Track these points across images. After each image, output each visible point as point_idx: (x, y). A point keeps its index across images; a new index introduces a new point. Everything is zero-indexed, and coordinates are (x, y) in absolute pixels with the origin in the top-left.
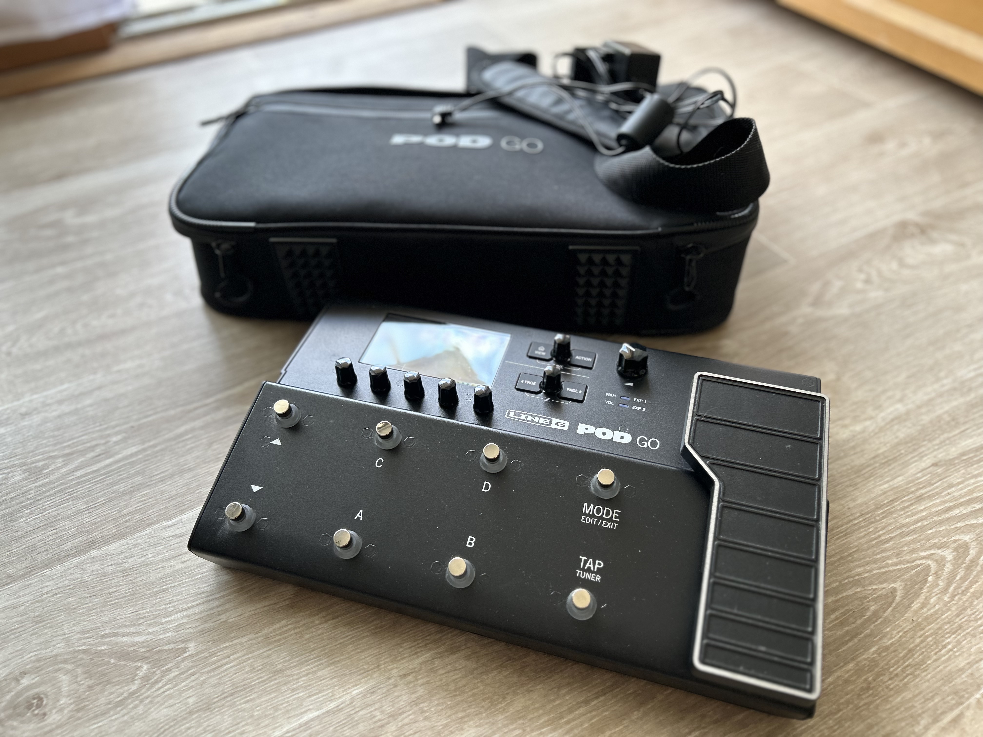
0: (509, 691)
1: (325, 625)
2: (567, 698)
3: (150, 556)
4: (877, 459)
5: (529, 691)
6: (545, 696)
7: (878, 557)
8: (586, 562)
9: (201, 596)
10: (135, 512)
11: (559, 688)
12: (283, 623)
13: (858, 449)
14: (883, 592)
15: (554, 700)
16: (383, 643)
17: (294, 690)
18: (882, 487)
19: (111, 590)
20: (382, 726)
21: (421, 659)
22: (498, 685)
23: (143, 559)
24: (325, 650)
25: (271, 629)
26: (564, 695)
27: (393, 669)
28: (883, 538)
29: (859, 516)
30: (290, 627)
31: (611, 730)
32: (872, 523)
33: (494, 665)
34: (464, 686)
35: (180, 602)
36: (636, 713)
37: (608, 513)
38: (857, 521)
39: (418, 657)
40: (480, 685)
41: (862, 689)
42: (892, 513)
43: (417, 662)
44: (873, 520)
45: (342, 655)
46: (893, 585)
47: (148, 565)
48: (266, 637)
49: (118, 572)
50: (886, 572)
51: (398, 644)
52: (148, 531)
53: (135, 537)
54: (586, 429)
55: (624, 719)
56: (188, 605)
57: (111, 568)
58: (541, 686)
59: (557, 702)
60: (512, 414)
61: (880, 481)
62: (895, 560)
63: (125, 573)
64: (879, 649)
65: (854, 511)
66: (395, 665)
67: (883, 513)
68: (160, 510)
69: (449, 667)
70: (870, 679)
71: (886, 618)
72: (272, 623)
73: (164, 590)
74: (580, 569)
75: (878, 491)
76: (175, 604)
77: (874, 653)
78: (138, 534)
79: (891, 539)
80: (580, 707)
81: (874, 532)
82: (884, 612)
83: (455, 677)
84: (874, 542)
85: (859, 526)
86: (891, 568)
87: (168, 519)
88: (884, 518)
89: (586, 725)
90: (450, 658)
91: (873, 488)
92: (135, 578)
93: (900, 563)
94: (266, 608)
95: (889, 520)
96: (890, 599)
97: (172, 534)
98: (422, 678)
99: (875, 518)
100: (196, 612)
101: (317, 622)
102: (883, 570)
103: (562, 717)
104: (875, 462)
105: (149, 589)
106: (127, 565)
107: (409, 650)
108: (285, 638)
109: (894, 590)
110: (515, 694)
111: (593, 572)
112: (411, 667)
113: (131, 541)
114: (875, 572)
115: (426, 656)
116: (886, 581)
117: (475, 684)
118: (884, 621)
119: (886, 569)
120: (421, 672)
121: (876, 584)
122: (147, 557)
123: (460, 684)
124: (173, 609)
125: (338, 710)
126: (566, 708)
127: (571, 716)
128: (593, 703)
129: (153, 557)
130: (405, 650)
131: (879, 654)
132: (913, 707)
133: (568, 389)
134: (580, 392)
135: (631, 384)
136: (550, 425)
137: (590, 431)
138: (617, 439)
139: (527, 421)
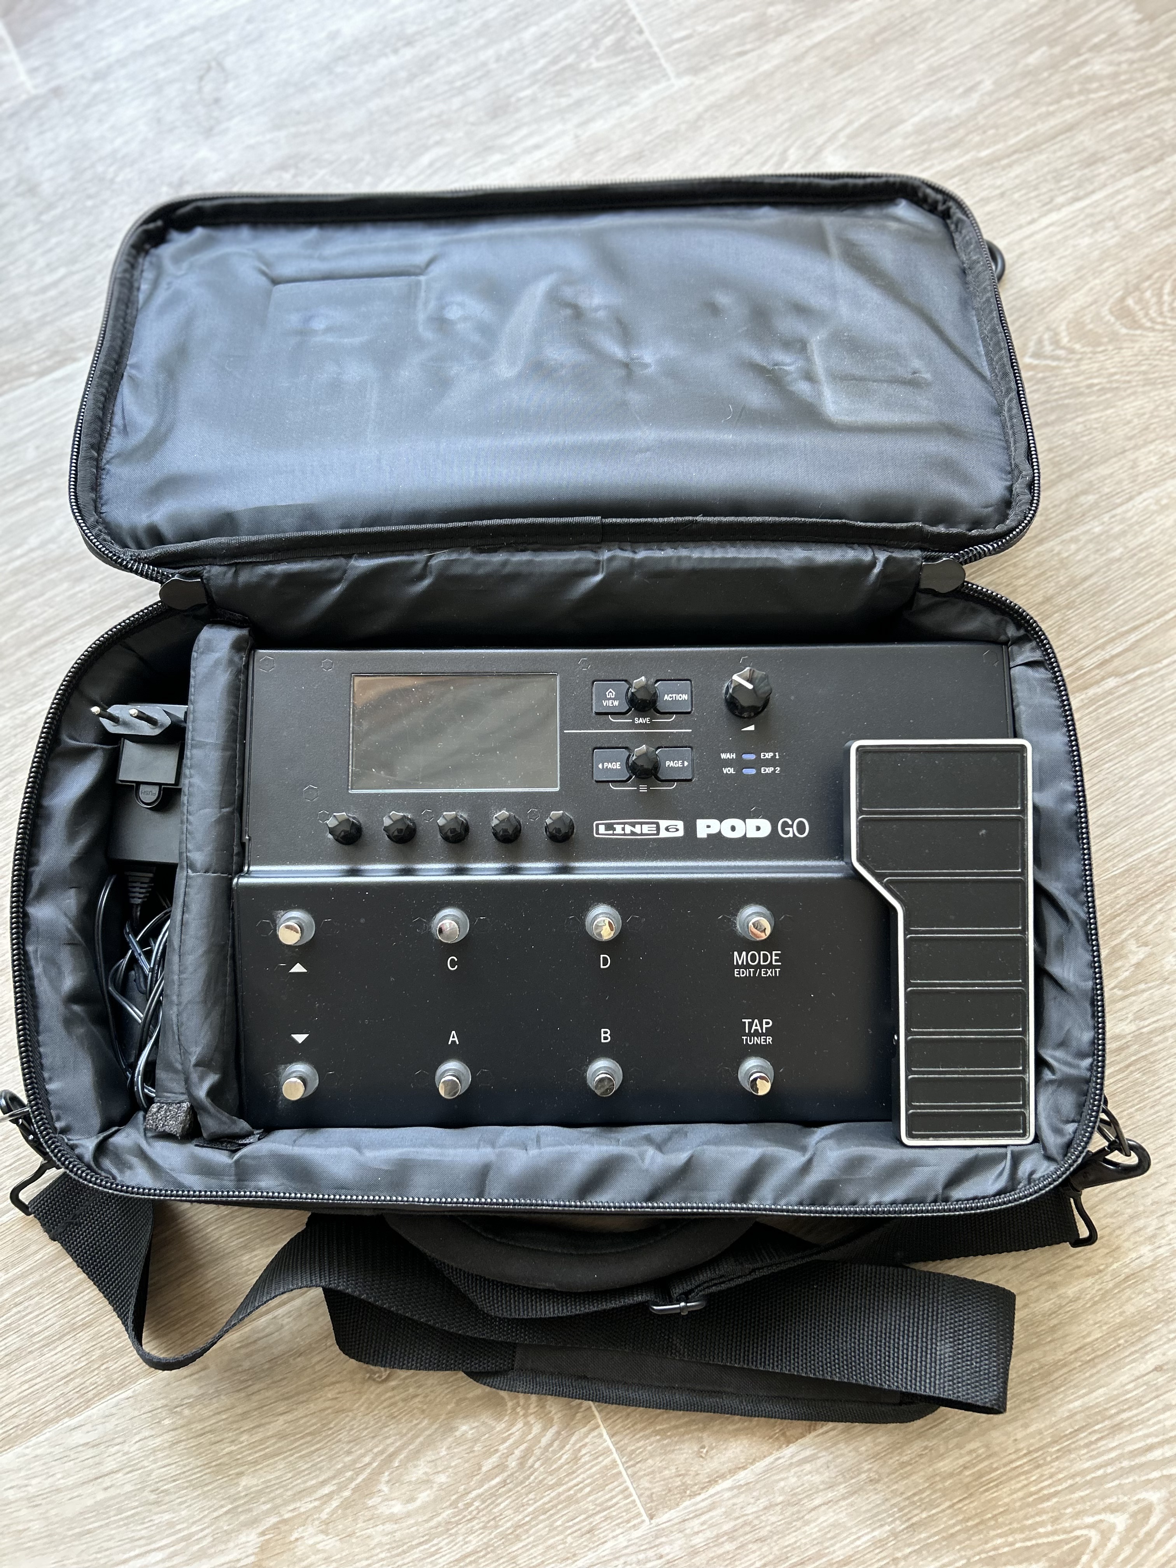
8: (751, 1024)
37: (765, 958)
54: (708, 827)
60: (602, 829)
74: (746, 1035)
111: (762, 1034)
133: (667, 763)
134: (686, 764)
135: (752, 728)
136: (658, 834)
137: (714, 830)
138: (752, 834)
139: (625, 834)
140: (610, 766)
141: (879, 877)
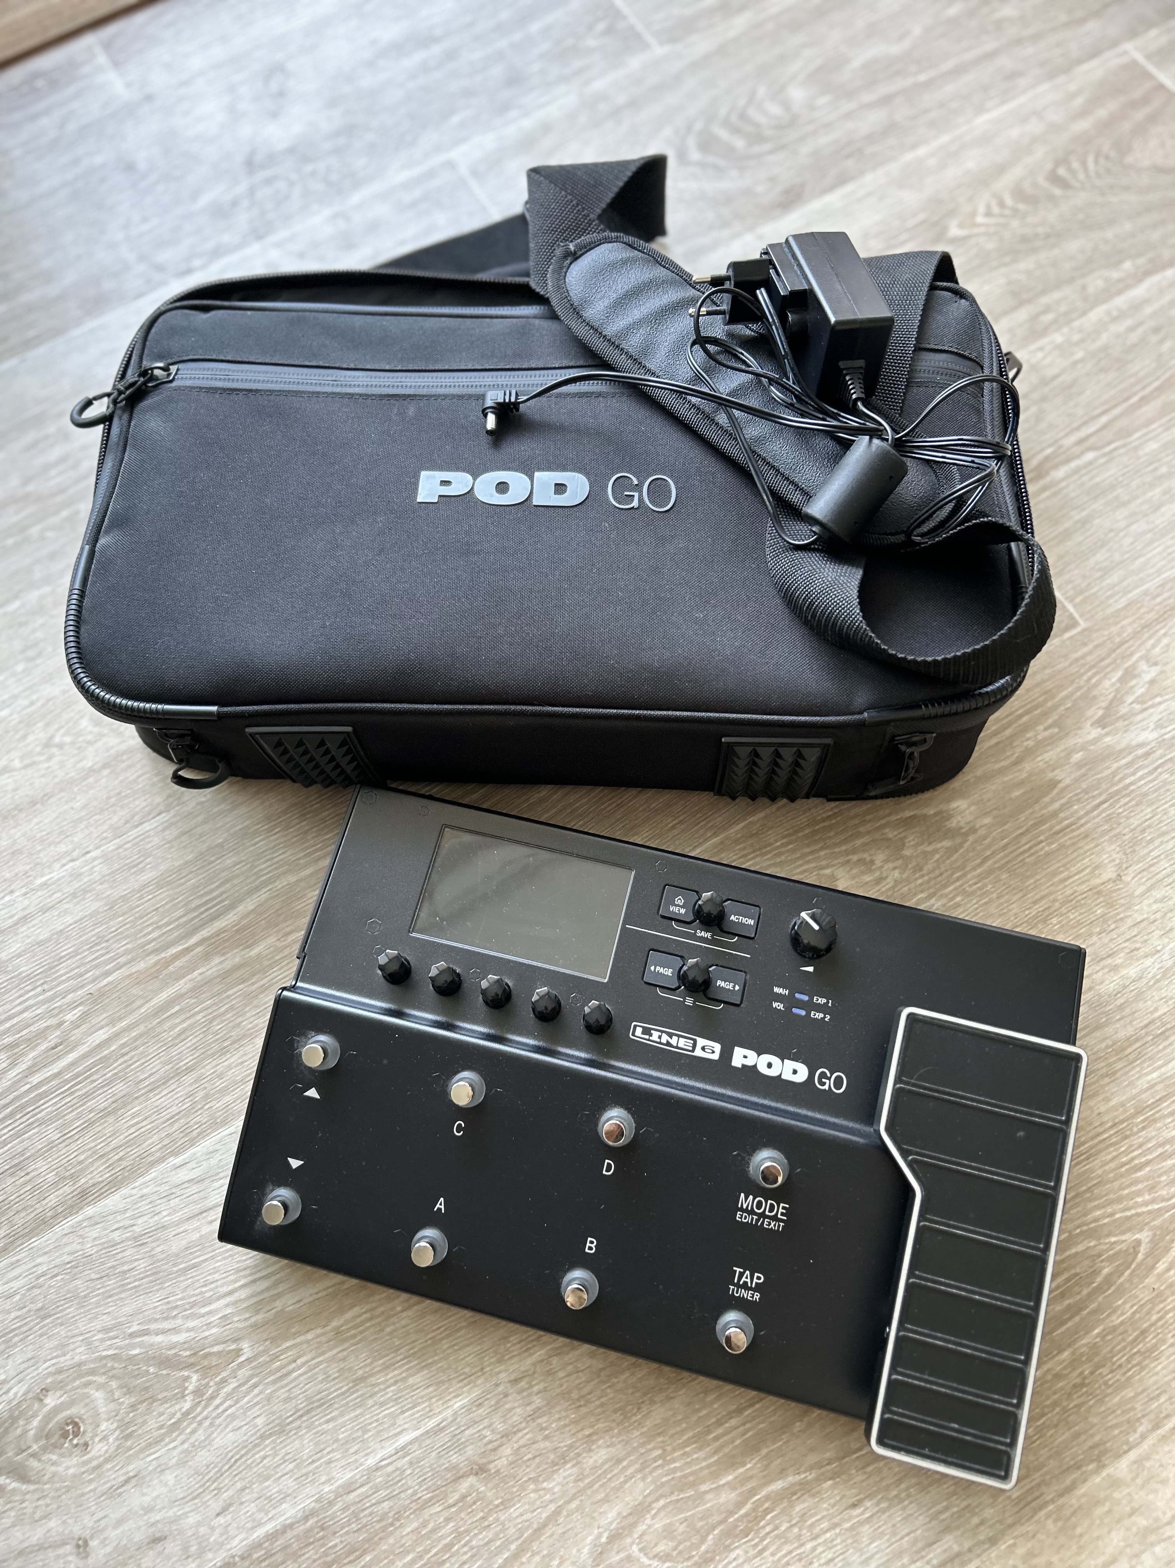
0: (645, 1398)
1: (409, 1313)
2: (715, 1406)
3: (164, 1213)
4: (1152, 1027)
5: (669, 1398)
6: (689, 1404)
7: (1126, 1192)
8: (741, 1275)
9: (242, 1273)
10: (128, 1144)
11: (706, 1392)
12: (356, 1310)
13: (1128, 1011)
14: (1123, 1246)
15: (699, 1410)
16: (484, 1336)
17: (382, 1404)
18: (1149, 1078)
19: (125, 1268)
20: (495, 1450)
21: (536, 1357)
22: (630, 1391)
23: (156, 1218)
24: (413, 1348)
25: (342, 1321)
26: (712, 1403)
27: (500, 1372)
28: (1137, 1162)
29: (1111, 1127)
30: (365, 1316)
31: (767, 1447)
32: (1126, 1137)
33: (626, 1364)
34: (590, 1393)
35: (219, 1283)
36: (798, 1424)
37: (772, 1208)
38: (1106, 1136)
39: (531, 1355)
40: (609, 1391)
41: (1075, 1386)
42: (1155, 1121)
43: (529, 1361)
44: (1128, 1133)
45: (436, 1354)
46: (1137, 1236)
47: (164, 1227)
48: (338, 1332)
49: (127, 1239)
50: (1132, 1216)
51: (505, 1338)
52: (153, 1173)
53: (137, 1184)
54: (745, 1057)
55: (784, 1433)
56: (230, 1288)
57: (117, 1233)
58: (683, 1391)
59: (704, 1412)
60: (639, 1031)
61: (1149, 1066)
62: (1147, 1197)
63: (138, 1240)
64: (1104, 1330)
65: (1106, 1119)
66: (502, 1368)
67: (1143, 1121)
68: (162, 1140)
69: (570, 1368)
70: (1087, 1372)
71: (1122, 1284)
72: (341, 1311)
73: (194, 1266)
74: (734, 1284)
75: (1143, 1083)
76: (213, 1286)
77: (1098, 1335)
78: (141, 1180)
79: (1148, 1163)
80: (731, 1418)
81: (1126, 1153)
82: (1119, 1277)
83: (578, 1381)
84: (1124, 1169)
85: (1108, 1142)
86: (1139, 1210)
87: (175, 1153)
88: (1144, 1128)
89: (738, 1442)
90: (570, 1356)
91: (1137, 1079)
92: (153, 1249)
93: (1153, 1201)
94: (330, 1290)
95: (1151, 1132)
96: (1130, 1258)
97: (187, 1178)
98: (537, 1384)
99: (1131, 1129)
100: (242, 1297)
101: (399, 1309)
102: (1128, 1213)
103: (709, 1432)
104: (1147, 1034)
105: (174, 1265)
106: (137, 1229)
107: (519, 1346)
108: (361, 1332)
109: (1138, 1242)
110: (652, 1402)
111: (751, 1289)
112: (522, 1369)
113: (134, 1192)
114: (1117, 1216)
115: (540, 1353)
116: (1129, 1230)
117: (603, 1390)
118: (1118, 1289)
119: (1133, 1212)
120: (536, 1375)
121: (1115, 1235)
122: (160, 1216)
123: (585, 1391)
124: (211, 1293)
125: (439, 1430)
126: (714, 1420)
127: (720, 1431)
128: (747, 1413)
129: (168, 1215)
130: (514, 1345)
131: (1103, 1338)
132: (1133, 1409)
133: (719, 983)
134: (737, 988)
135: (811, 969)
136: (693, 1051)
137: (750, 1062)
138: (787, 1076)
139: (660, 1043)
140: (661, 970)
141: (904, 1154)
